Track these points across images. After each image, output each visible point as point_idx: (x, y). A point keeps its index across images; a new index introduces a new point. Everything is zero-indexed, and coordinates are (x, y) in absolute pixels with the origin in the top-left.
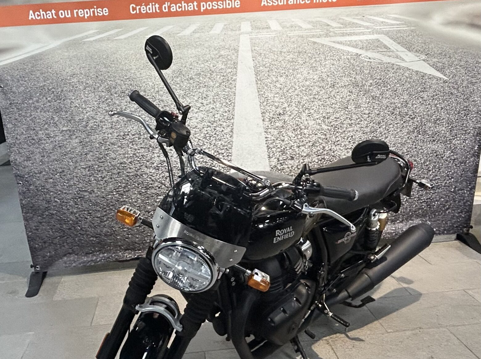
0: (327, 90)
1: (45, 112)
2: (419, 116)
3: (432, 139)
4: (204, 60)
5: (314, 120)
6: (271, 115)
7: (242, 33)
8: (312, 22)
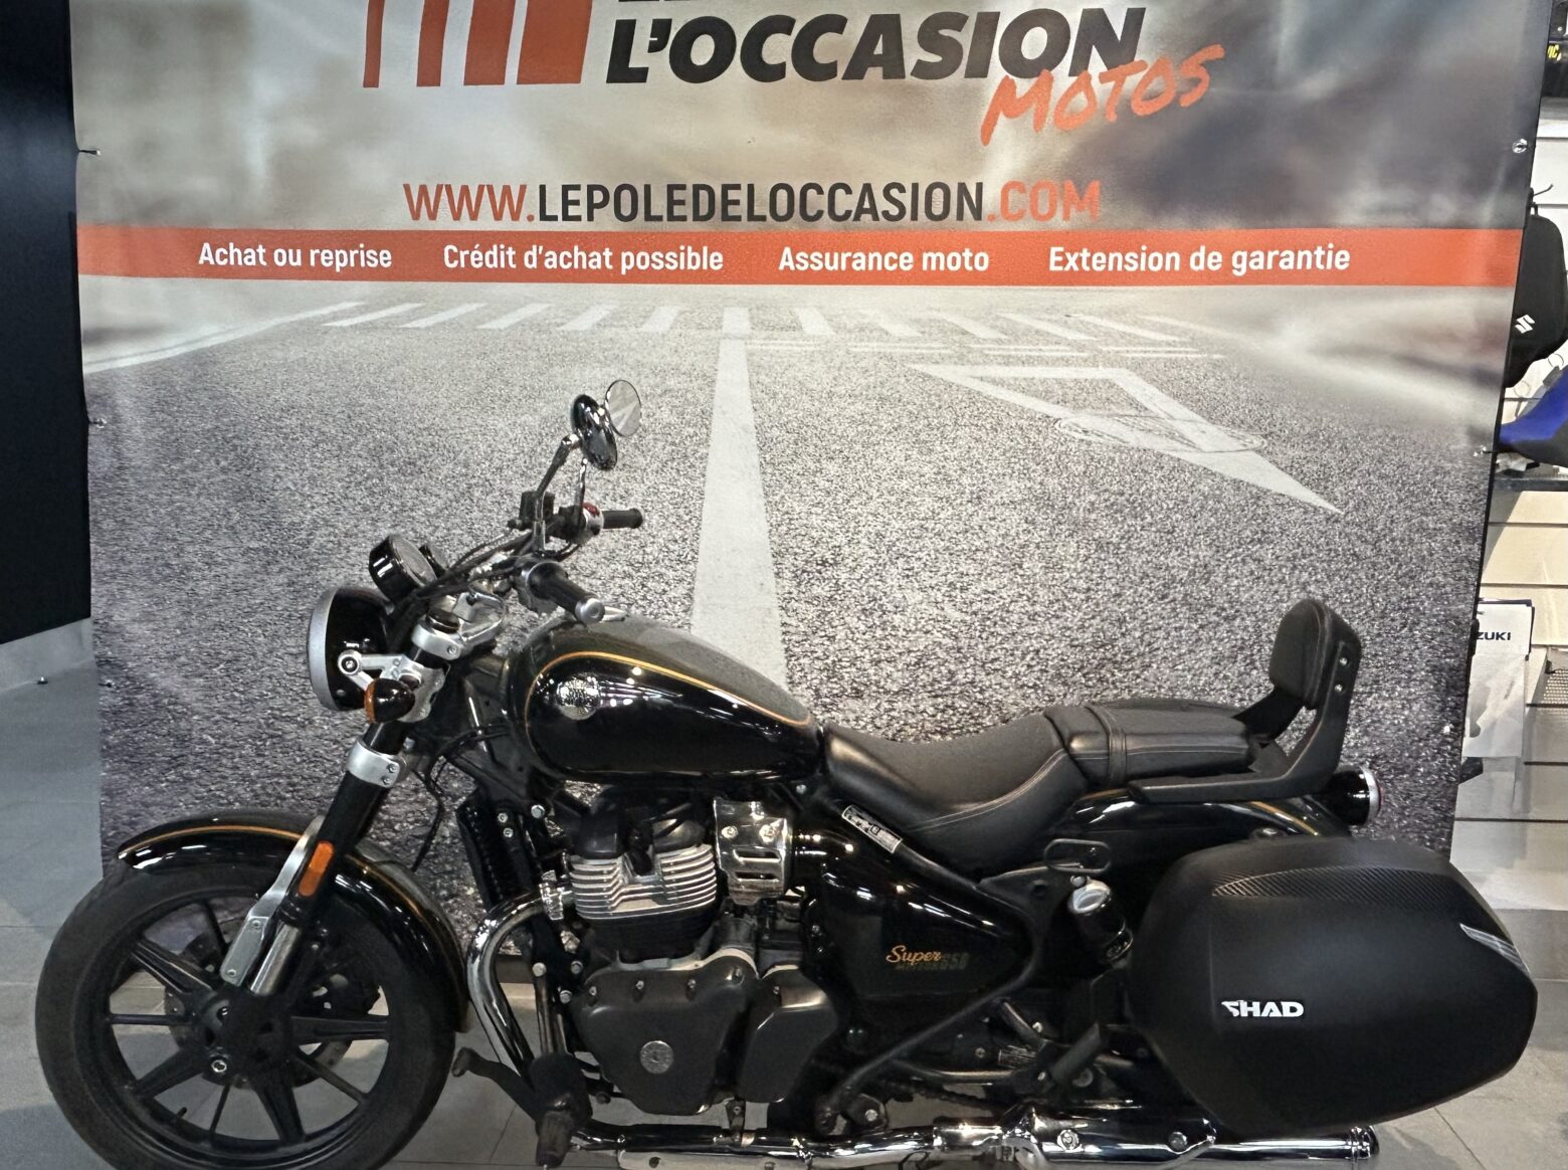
0: (963, 508)
1: (210, 495)
2: (1249, 615)
5: (920, 589)
6: (800, 563)
7: (727, 336)
8: (918, 321)
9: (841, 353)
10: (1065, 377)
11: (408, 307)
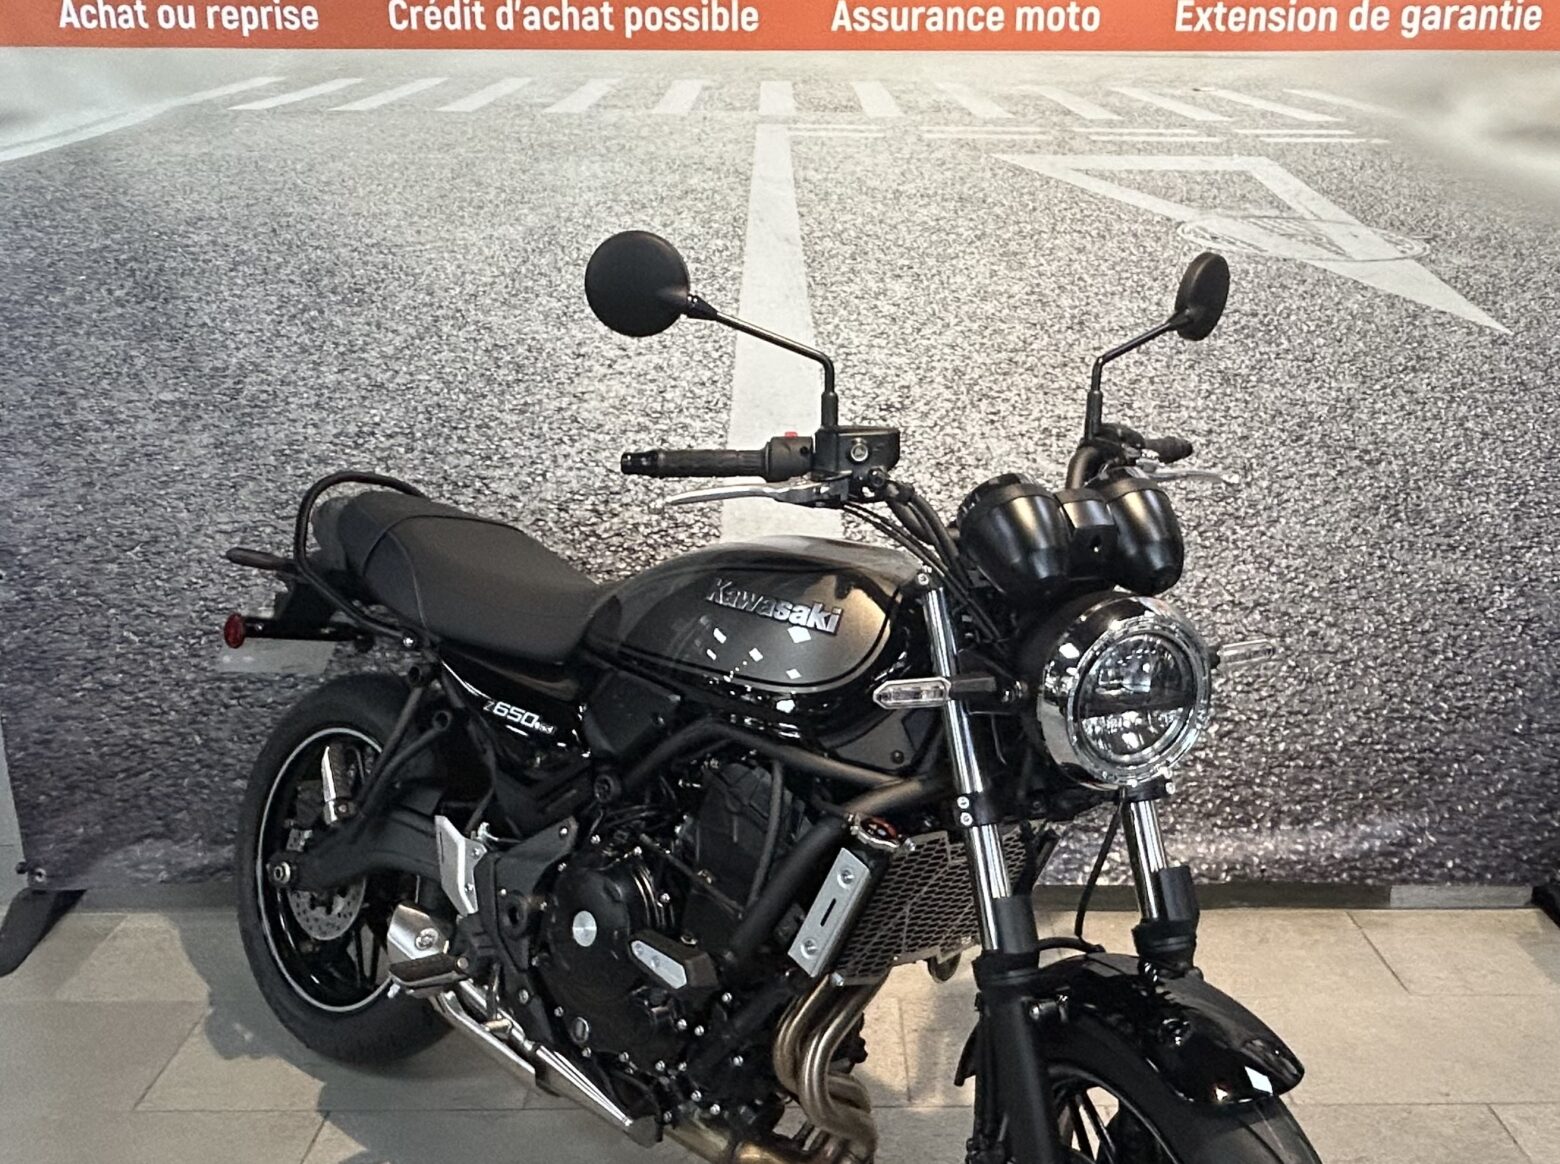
0: (1059, 336)
1: (103, 336)
2: (1396, 457)
3: (1446, 541)
4: (633, 202)
5: (1008, 437)
6: (857, 408)
7: (763, 120)
8: (1008, 98)
9: (911, 139)
10: (1193, 169)
11: (342, 83)
